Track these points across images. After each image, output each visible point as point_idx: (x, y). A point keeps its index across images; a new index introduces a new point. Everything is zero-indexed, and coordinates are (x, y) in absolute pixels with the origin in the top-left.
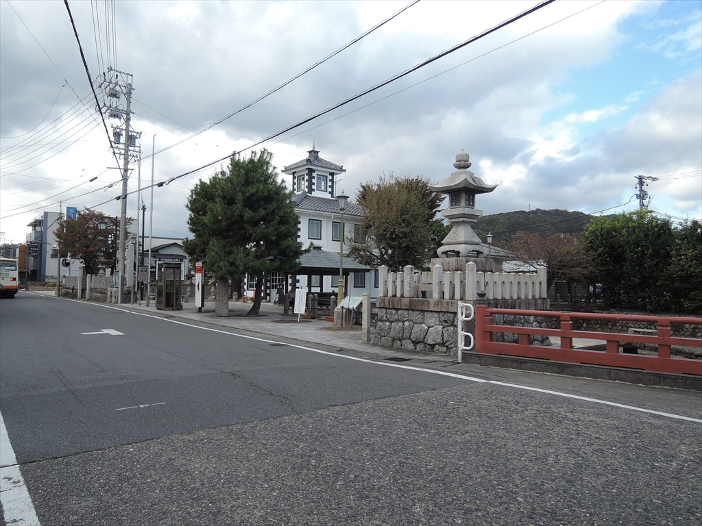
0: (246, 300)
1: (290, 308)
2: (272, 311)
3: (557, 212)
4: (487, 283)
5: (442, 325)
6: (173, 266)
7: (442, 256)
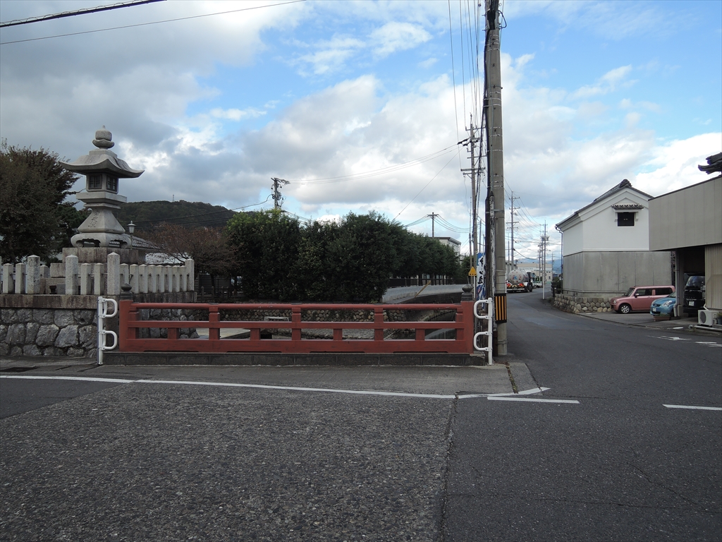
3: (201, 205)
4: (132, 276)
5: (78, 324)
7: (77, 245)
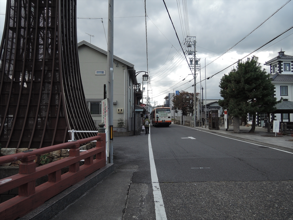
0: (249, 125)
1: (271, 129)
2: (262, 131)
6: (215, 111)
